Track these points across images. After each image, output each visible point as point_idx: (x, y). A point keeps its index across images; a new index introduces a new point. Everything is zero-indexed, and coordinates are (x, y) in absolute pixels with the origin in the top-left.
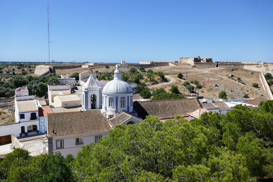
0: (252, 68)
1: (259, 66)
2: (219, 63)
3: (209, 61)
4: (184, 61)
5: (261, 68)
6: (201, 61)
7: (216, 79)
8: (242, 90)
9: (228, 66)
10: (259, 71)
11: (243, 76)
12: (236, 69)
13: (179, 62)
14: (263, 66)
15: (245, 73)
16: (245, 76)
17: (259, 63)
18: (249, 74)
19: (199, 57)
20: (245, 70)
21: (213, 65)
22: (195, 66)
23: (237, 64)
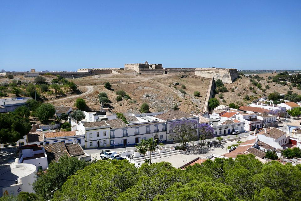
0: (203, 74)
1: (210, 72)
2: (168, 70)
3: (159, 67)
4: (130, 68)
5: (212, 74)
6: (149, 67)
7: (151, 89)
8: (175, 100)
9: (178, 73)
10: (210, 78)
11: (191, 83)
12: (186, 76)
13: (124, 69)
14: (214, 72)
15: (196, 80)
16: (193, 83)
17: (212, 68)
18: (199, 81)
19: (147, 62)
20: (195, 77)
21: (161, 72)
22: (140, 74)
23: (188, 70)
